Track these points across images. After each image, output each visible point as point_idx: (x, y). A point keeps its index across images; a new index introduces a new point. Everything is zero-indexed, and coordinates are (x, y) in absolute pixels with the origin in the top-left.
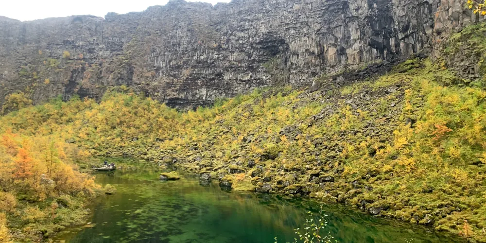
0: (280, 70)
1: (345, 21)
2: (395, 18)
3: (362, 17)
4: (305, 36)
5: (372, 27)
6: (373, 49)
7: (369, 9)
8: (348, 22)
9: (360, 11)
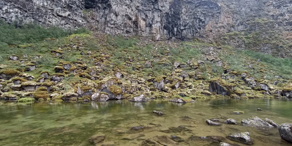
0: (96, 21)
1: (153, 10)
2: (181, 19)
3: (164, 12)
4: (126, 6)
5: (167, 19)
6: (165, 30)
7: (169, 10)
8: (154, 11)
9: (163, 8)
